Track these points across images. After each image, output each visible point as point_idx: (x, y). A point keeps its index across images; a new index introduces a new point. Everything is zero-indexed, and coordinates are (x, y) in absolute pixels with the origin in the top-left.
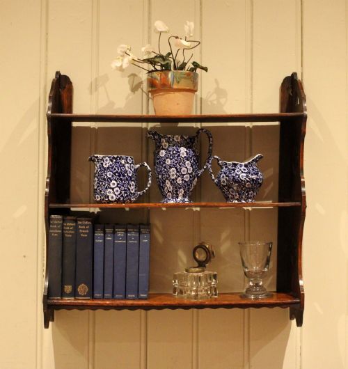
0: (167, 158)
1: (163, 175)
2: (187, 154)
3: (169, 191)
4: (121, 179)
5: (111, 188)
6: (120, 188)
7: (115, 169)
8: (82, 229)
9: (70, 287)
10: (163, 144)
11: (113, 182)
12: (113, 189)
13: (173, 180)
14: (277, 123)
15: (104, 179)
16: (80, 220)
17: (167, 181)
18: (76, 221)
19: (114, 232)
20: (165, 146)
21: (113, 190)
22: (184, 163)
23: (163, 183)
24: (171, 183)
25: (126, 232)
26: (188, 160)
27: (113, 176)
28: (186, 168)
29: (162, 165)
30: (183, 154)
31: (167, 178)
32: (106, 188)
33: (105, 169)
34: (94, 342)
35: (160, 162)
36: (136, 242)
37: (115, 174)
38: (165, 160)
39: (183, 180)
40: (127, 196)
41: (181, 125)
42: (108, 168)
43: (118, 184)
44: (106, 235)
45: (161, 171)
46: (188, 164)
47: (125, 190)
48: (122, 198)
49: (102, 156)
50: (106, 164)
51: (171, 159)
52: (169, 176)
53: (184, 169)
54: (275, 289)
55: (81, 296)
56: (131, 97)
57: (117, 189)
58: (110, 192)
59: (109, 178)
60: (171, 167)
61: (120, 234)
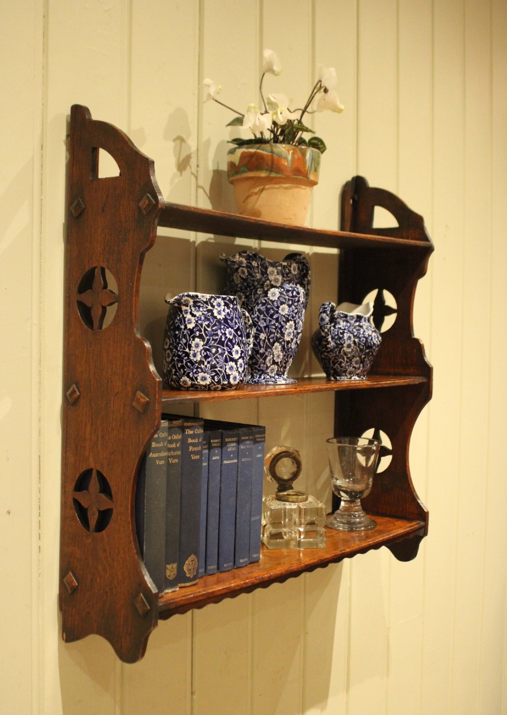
0: (282, 303)
1: (271, 333)
3: (274, 363)
5: (232, 360)
6: (243, 359)
7: (236, 324)
8: (193, 445)
9: (175, 566)
10: (271, 277)
11: (236, 347)
12: (236, 361)
13: (288, 342)
14: (334, 251)
15: (221, 343)
16: (189, 427)
17: (276, 344)
18: (183, 429)
19: (223, 445)
20: (276, 280)
21: (236, 364)
23: (267, 348)
24: (283, 347)
25: (238, 442)
27: (234, 336)
29: (272, 316)
31: (277, 340)
32: (226, 361)
33: (219, 321)
35: (268, 310)
37: (236, 331)
38: (278, 307)
41: (240, 241)
42: (225, 320)
43: (242, 352)
44: (212, 451)
45: (267, 327)
49: (208, 296)
50: (219, 313)
51: (290, 306)
52: (283, 334)
55: (189, 580)
56: (176, 180)
57: (241, 361)
58: (231, 368)
59: (230, 340)
60: (288, 320)
61: (231, 447)
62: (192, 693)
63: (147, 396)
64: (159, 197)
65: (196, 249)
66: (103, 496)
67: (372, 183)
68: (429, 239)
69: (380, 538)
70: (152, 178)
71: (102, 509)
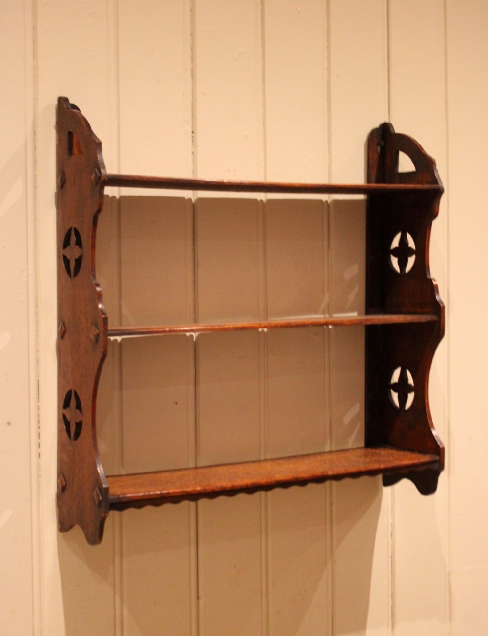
34: (122, 556)
54: (362, 444)
62: (198, 598)
63: (98, 328)
64: (102, 171)
65: (193, 205)
66: (77, 411)
67: (398, 129)
68: (439, 182)
69: (375, 466)
70: (98, 156)
71: (77, 421)
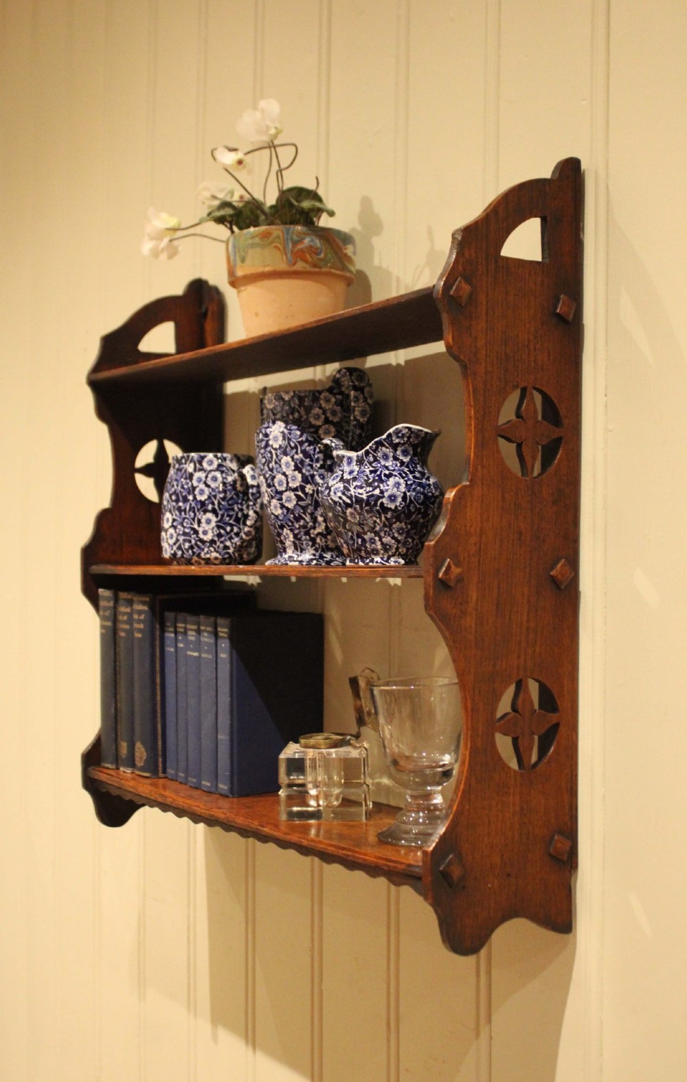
2: (284, 438)
4: (179, 509)
22: (278, 462)
26: (285, 454)
28: (284, 474)
30: (276, 439)
36: (210, 657)
39: (282, 506)
40: (192, 547)
46: (287, 464)
47: (185, 534)
48: (179, 553)
53: (279, 477)
